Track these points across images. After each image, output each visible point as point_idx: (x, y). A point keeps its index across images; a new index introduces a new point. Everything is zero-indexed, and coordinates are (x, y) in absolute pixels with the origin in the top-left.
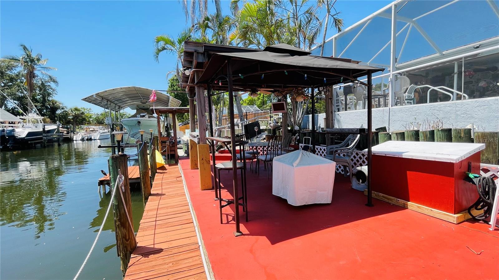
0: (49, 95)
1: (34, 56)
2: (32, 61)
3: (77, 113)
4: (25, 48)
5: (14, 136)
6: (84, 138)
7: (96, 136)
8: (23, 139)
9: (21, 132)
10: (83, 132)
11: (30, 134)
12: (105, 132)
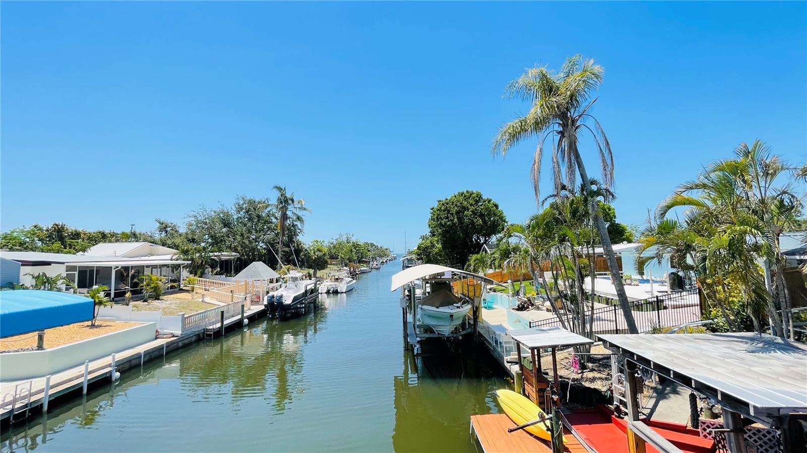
0: (296, 235)
1: (288, 195)
2: (286, 201)
3: (320, 254)
4: (280, 190)
5: (282, 303)
6: (329, 290)
7: (342, 287)
8: (289, 306)
9: (286, 296)
10: (327, 280)
11: (295, 299)
12: (351, 281)
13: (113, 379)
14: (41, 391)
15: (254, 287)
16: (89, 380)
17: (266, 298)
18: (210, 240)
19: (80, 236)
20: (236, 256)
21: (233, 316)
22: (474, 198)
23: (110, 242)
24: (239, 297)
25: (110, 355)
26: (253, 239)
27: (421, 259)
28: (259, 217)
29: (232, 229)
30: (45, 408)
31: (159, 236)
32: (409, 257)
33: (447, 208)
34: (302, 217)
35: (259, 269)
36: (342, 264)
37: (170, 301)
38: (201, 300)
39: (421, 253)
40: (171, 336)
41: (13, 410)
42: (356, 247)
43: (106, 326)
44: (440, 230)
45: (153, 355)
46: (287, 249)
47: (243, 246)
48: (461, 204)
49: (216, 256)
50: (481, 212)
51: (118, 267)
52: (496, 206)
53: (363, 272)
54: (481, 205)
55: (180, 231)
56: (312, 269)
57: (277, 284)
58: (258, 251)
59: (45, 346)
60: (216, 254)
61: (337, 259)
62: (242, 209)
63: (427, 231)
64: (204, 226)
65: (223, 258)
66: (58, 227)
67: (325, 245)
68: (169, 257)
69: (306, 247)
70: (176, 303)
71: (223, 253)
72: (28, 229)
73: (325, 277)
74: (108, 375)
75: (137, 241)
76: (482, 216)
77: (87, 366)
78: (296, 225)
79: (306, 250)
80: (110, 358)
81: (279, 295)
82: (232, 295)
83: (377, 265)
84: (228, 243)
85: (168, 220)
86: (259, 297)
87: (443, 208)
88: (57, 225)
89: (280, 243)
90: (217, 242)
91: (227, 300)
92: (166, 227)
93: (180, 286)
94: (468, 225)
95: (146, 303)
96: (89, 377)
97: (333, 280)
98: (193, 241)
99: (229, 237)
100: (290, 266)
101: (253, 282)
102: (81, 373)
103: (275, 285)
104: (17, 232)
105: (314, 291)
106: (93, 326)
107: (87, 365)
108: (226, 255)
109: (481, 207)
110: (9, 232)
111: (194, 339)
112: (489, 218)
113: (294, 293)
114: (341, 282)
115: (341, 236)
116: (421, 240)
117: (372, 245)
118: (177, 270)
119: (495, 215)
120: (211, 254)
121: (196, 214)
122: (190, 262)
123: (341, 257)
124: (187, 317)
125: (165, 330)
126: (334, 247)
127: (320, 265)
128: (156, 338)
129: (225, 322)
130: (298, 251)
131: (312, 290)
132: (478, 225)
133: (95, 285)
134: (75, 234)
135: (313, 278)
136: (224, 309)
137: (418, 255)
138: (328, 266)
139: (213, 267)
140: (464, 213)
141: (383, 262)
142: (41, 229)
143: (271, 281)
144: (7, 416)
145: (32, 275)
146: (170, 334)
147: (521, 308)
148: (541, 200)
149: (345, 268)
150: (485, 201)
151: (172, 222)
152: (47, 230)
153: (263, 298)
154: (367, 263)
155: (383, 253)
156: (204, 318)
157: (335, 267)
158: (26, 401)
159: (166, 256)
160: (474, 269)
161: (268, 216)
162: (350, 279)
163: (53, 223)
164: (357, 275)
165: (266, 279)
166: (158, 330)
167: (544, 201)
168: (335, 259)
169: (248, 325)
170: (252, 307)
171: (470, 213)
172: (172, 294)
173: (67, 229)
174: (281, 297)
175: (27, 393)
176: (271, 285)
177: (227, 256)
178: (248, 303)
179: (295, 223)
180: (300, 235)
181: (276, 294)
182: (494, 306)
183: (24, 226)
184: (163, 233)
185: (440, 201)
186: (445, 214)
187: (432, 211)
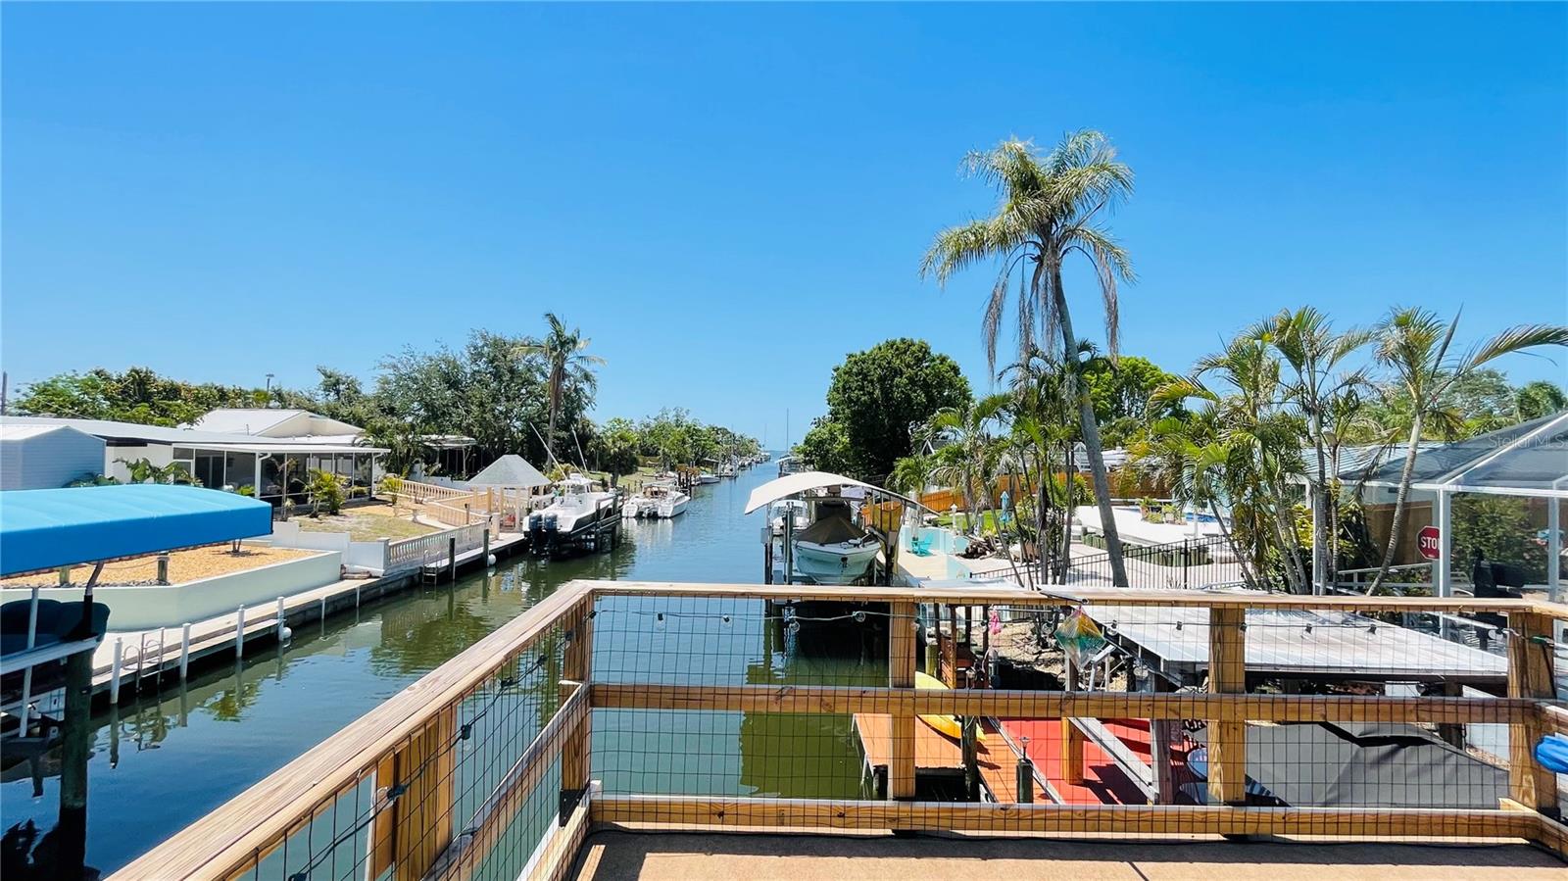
0: (581, 408)
1: (568, 334)
2: (564, 343)
4: (554, 321)
5: (555, 529)
6: (642, 513)
7: (666, 508)
8: (567, 535)
9: (563, 518)
10: (637, 495)
11: (579, 523)
12: (681, 497)
13: (281, 637)
14: (178, 647)
15: (503, 500)
16: (245, 636)
17: (526, 520)
18: (422, 412)
19: (180, 394)
20: (469, 442)
21: (469, 550)
22: (914, 352)
23: (234, 406)
24: (479, 515)
25: (275, 599)
26: (501, 412)
27: (812, 462)
28: (512, 371)
29: (463, 392)
30: (184, 673)
31: (324, 400)
32: (793, 458)
33: (862, 369)
34: (593, 374)
35: (513, 467)
36: (665, 466)
37: (356, 517)
38: (410, 519)
39: (811, 452)
40: (366, 575)
41: (139, 672)
42: (693, 435)
43: (257, 554)
44: (847, 411)
45: (339, 606)
46: (563, 434)
47: (483, 423)
48: (889, 363)
49: (435, 441)
50: (924, 379)
51: (265, 454)
52: (955, 370)
53: (704, 483)
54: (927, 367)
55: (363, 392)
56: (609, 472)
57: (546, 496)
58: (512, 435)
59: (169, 580)
60: (434, 437)
61: (657, 455)
62: (481, 355)
63: (825, 411)
64: (411, 384)
65: (448, 445)
66: (140, 376)
67: (634, 429)
68: (348, 439)
69: (598, 431)
70: (367, 523)
71: (447, 437)
72: (81, 377)
73: (632, 488)
74: (272, 631)
75: (283, 408)
76: (926, 387)
77: (242, 614)
78: (581, 389)
79: (599, 437)
80: (276, 603)
81: (550, 515)
82: (468, 514)
83: (731, 470)
84: (455, 419)
85: (342, 370)
86: (514, 518)
87: (854, 370)
88: (137, 372)
89: (551, 423)
90: (435, 416)
91: (457, 520)
92: (338, 382)
93: (370, 493)
94: (899, 403)
95: (315, 520)
96: (246, 631)
97: (648, 494)
98: (391, 411)
99: (458, 407)
100: (568, 464)
101: (502, 493)
102: (232, 624)
103: (541, 497)
104: (63, 381)
105: (613, 512)
106: (236, 553)
107: (242, 612)
108: (452, 440)
109: (926, 371)
110: (49, 381)
111: (404, 583)
112: (940, 393)
113: (578, 514)
114: (664, 498)
115: (664, 412)
116: (814, 426)
117: (725, 432)
118: (363, 463)
119: (951, 385)
120: (425, 437)
121: (394, 361)
122: (389, 451)
123: (664, 453)
124: (393, 546)
125: (356, 566)
126: (652, 433)
127: (623, 466)
128: (342, 579)
129: (458, 558)
130: (585, 438)
131: (609, 510)
132: (918, 404)
133: (227, 484)
134: (170, 390)
135: (611, 489)
136: (455, 536)
137: (806, 455)
138: (640, 468)
139: (429, 461)
140: (892, 380)
141: (743, 466)
142: (108, 379)
143: (536, 491)
144: (129, 681)
145: (127, 463)
146: (364, 573)
147: (972, 554)
148: (997, 372)
149: (671, 473)
150: (933, 360)
151: (348, 375)
152: (119, 381)
153: (521, 519)
154: (713, 465)
155: (742, 448)
156: (419, 550)
157: (651, 471)
158: (156, 661)
159: (341, 438)
160: (901, 485)
161: (529, 370)
162: (680, 494)
163: (130, 368)
164: (693, 488)
165: (527, 487)
166: (345, 565)
167: (1002, 374)
168: (651, 455)
169: (495, 565)
170: (502, 536)
171: (905, 381)
172: (358, 506)
173: (154, 380)
174: (554, 519)
175: (157, 648)
176: (536, 498)
177: (453, 442)
178: (494, 528)
179: (580, 385)
180: (588, 408)
181: (545, 513)
182: (930, 551)
183: (74, 371)
184: (332, 394)
185: (850, 356)
186: (857, 381)
187: (835, 374)
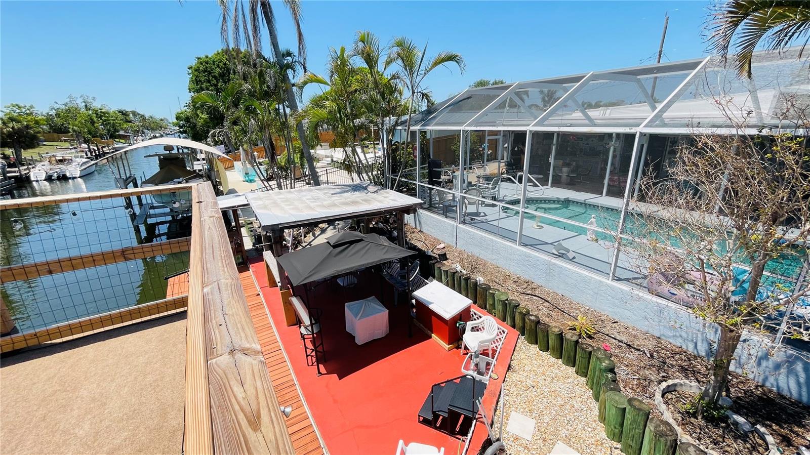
3: (17, 126)
6: (52, 176)
7: (73, 171)
10: (42, 163)
12: (87, 162)
27: (185, 132)
33: (207, 68)
42: (102, 116)
48: (225, 64)
61: (68, 133)
73: (37, 158)
87: (202, 69)
114: (70, 164)
115: (73, 99)
117: (134, 113)
123: (74, 131)
126: (58, 115)
137: (181, 127)
138: (43, 143)
149: (80, 145)
154: (126, 138)
162: (85, 160)
185: (199, 58)
186: (205, 76)
187: (190, 71)
